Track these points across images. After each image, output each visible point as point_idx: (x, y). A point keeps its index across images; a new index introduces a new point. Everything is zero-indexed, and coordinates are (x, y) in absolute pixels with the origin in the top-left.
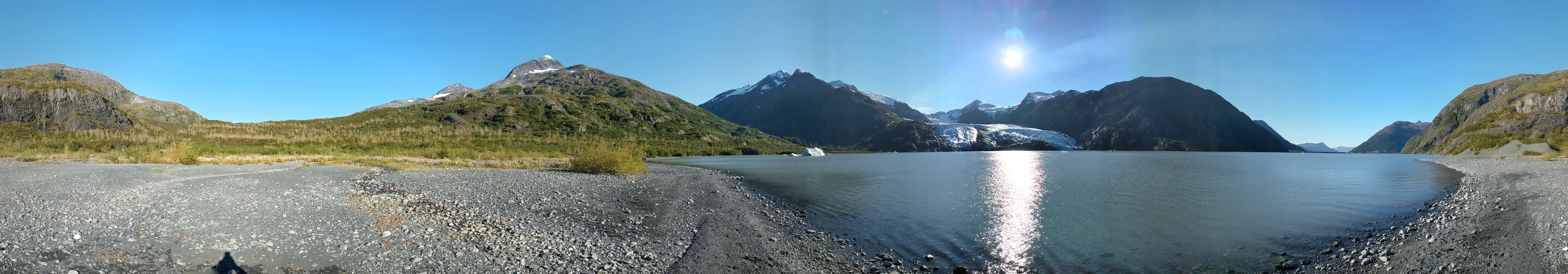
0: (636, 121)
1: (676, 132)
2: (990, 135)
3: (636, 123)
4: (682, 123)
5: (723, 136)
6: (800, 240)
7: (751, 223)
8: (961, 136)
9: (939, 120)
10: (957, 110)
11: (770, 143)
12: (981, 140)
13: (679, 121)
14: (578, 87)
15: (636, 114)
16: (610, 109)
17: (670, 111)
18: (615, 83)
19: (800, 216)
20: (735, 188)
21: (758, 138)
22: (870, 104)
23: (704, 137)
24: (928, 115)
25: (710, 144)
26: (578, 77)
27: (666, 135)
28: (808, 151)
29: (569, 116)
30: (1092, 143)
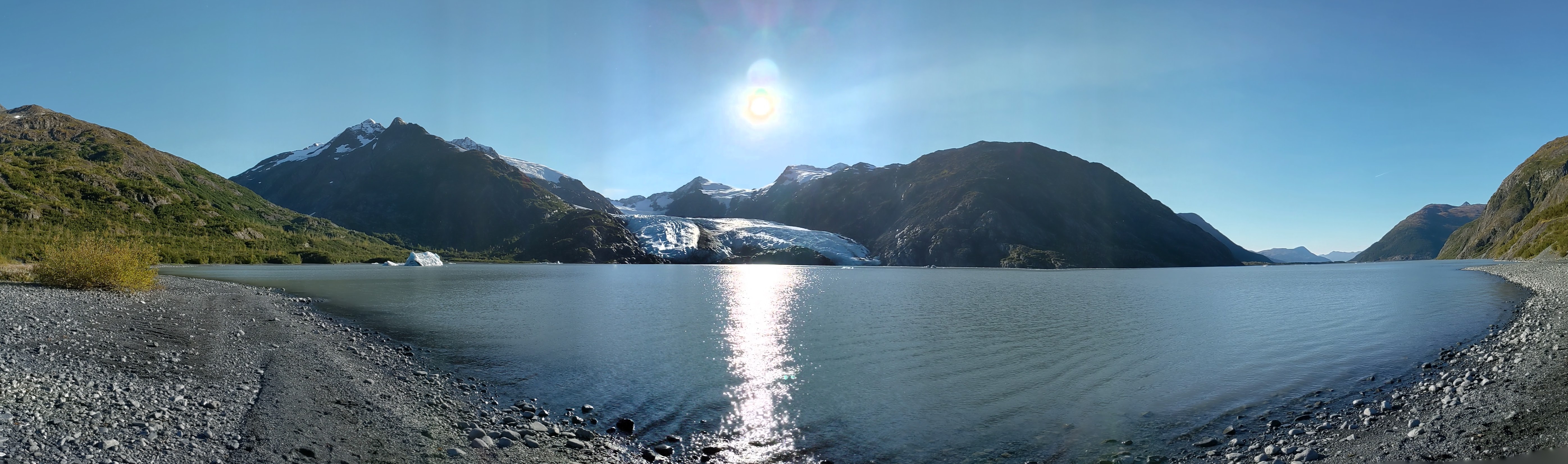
0: (126, 203)
1: (191, 222)
2: (721, 237)
3: (126, 205)
4: (201, 207)
5: (271, 230)
6: (405, 383)
7: (336, 361)
8: (671, 238)
9: (634, 210)
10: (664, 194)
11: (350, 243)
12: (706, 244)
13: (196, 204)
14: (27, 143)
15: (126, 191)
16: (83, 180)
17: (182, 187)
18: (90, 136)
19: (404, 354)
20: (302, 315)
21: (330, 235)
22: (518, 181)
23: (239, 233)
24: (617, 201)
25: (248, 244)
26: (27, 126)
27: (174, 226)
28: (414, 257)
29: (12, 192)
30: (896, 252)
